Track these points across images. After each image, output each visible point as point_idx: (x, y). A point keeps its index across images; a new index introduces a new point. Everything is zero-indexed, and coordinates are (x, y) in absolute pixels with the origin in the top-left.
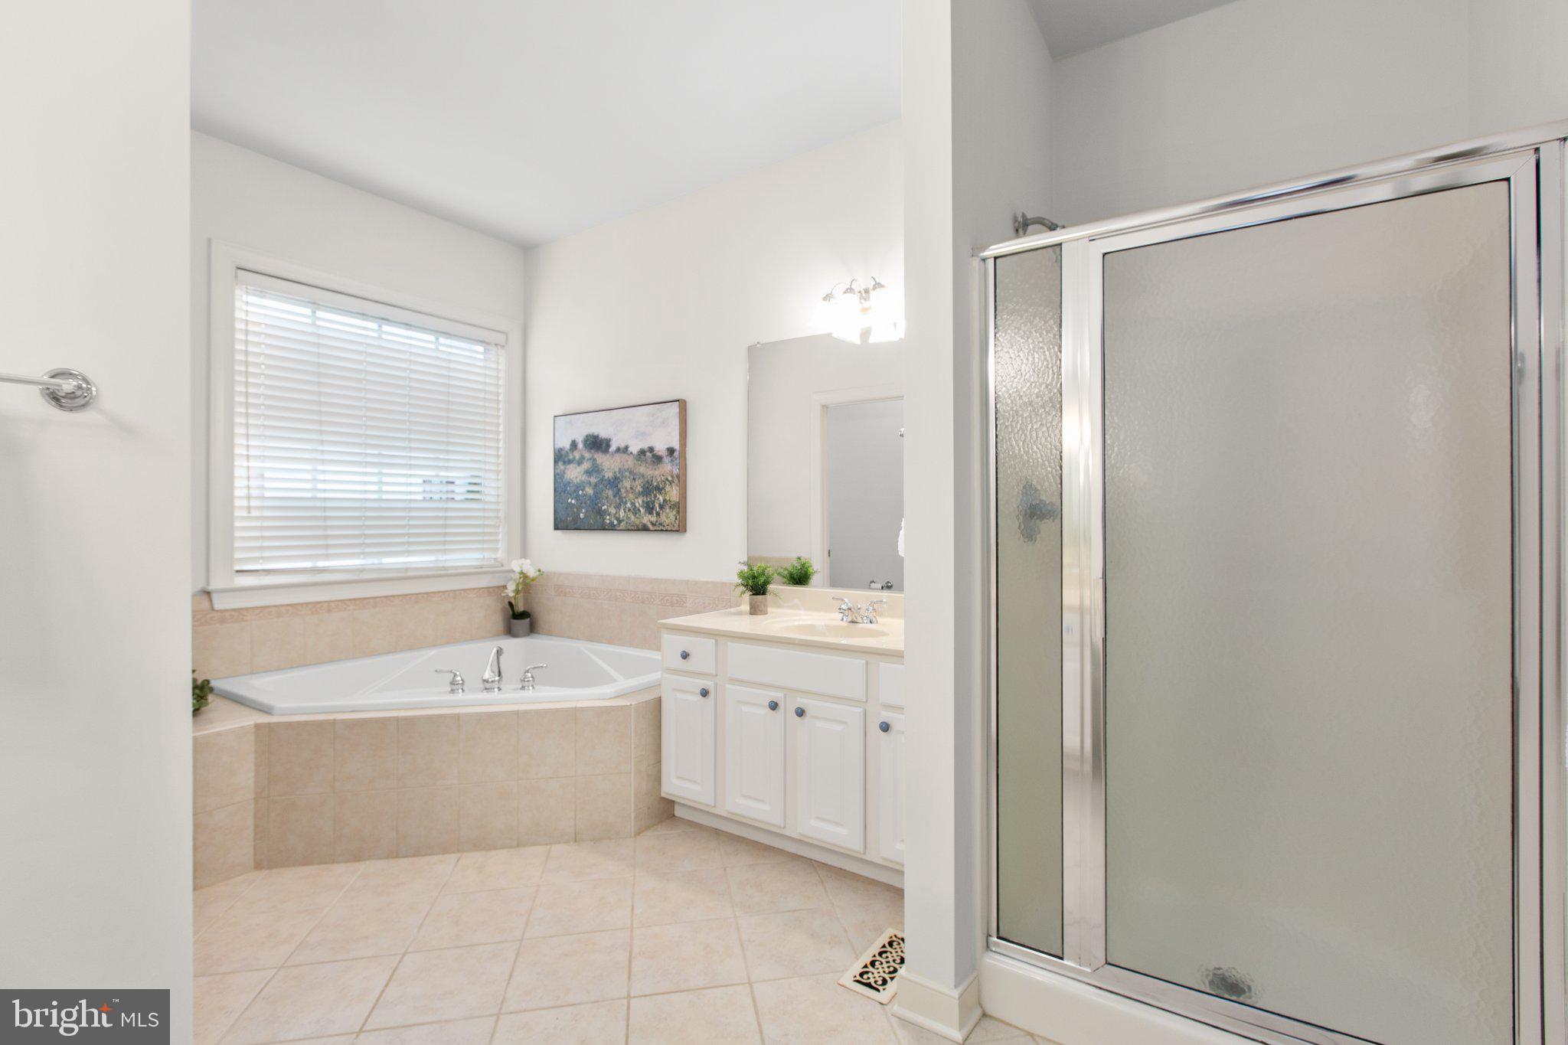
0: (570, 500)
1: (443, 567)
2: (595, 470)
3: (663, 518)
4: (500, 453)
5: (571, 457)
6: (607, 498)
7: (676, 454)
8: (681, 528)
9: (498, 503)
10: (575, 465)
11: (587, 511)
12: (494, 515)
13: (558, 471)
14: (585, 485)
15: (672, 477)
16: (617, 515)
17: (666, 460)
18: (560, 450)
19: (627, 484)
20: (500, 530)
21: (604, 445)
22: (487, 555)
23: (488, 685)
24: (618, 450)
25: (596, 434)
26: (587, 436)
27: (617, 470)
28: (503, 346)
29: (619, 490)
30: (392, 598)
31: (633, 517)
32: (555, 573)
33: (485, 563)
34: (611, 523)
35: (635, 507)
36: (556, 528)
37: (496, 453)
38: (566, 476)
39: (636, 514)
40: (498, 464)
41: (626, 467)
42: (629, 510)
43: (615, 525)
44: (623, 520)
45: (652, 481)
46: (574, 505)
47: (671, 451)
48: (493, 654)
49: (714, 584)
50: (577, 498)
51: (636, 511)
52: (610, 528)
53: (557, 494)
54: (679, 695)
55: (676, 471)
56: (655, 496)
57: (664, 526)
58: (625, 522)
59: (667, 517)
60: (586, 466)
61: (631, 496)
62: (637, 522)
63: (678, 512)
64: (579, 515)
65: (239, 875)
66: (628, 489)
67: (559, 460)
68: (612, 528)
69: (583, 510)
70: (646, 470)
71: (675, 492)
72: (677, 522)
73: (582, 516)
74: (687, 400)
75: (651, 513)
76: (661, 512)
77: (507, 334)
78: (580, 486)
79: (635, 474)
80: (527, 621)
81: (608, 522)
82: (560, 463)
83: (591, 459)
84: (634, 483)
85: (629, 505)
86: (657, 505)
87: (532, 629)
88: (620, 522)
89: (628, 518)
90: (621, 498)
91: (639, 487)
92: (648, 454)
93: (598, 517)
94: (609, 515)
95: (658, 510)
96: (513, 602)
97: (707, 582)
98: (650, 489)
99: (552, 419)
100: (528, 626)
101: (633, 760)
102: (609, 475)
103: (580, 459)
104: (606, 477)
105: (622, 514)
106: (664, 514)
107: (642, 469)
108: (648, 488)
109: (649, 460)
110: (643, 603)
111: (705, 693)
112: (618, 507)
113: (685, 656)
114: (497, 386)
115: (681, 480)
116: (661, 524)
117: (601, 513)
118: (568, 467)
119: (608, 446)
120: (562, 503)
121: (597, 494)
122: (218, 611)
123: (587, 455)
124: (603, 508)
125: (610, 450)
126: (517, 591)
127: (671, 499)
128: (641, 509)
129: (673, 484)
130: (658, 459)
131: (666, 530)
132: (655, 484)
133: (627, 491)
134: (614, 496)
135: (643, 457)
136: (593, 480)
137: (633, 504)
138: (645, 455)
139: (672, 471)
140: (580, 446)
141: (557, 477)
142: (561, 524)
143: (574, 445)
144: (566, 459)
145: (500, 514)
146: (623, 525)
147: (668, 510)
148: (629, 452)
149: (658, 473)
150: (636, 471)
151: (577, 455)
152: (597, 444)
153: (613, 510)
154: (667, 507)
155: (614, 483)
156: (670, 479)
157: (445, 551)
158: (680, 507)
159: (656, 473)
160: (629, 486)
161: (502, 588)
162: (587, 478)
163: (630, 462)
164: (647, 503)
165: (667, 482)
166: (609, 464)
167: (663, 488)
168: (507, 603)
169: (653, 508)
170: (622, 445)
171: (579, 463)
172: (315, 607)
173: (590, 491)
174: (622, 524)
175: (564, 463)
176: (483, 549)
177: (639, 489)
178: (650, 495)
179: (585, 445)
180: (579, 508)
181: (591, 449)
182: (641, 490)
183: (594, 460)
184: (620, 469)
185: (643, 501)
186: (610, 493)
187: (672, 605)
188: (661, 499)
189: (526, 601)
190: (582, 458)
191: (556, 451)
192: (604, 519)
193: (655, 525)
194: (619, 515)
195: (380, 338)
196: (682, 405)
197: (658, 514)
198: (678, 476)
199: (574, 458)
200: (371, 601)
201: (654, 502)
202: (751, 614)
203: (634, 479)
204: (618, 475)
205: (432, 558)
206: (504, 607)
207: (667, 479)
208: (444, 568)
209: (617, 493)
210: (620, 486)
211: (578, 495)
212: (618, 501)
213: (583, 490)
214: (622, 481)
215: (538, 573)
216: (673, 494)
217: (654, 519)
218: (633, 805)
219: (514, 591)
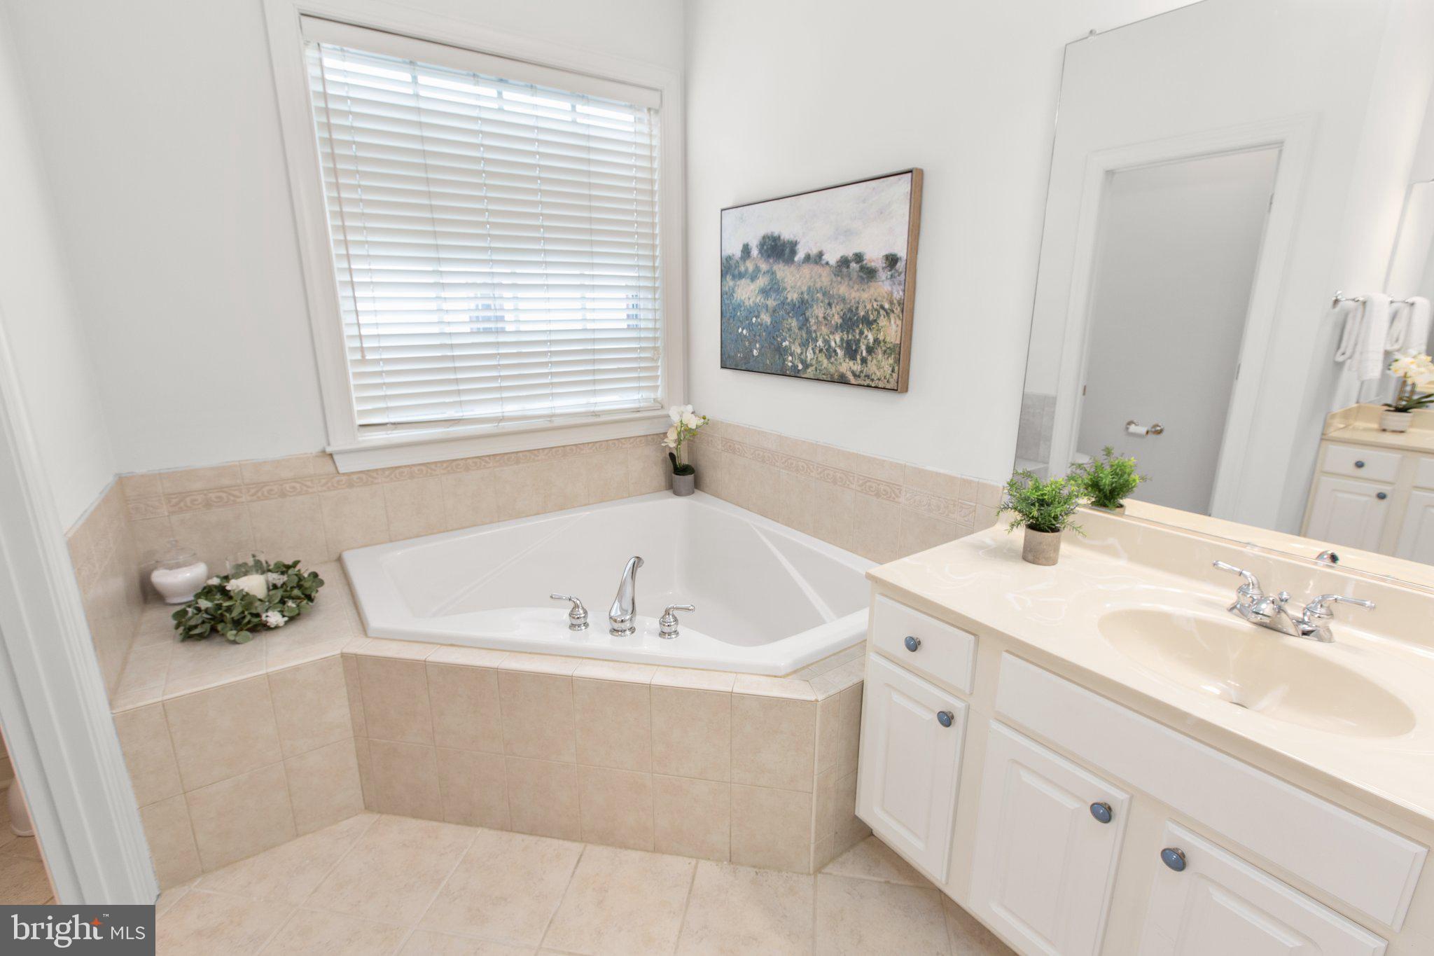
0: (740, 330)
1: (593, 412)
2: (774, 288)
3: (872, 367)
4: (657, 264)
5: (742, 269)
6: (790, 330)
7: (900, 266)
8: (899, 386)
9: (655, 329)
10: (748, 281)
11: (762, 347)
12: (651, 345)
13: (726, 289)
14: (759, 308)
15: (891, 303)
16: (803, 357)
17: (883, 275)
18: (729, 258)
19: (818, 311)
20: (659, 364)
21: (787, 251)
22: (645, 394)
23: (616, 626)
24: (808, 258)
25: (776, 234)
26: (764, 238)
27: (805, 289)
28: (657, 112)
29: (807, 320)
30: (536, 452)
31: (825, 362)
32: (722, 423)
33: (642, 405)
34: (795, 367)
35: (830, 346)
36: (722, 367)
37: (651, 264)
38: (735, 295)
39: (830, 357)
40: (655, 279)
41: (818, 286)
42: (821, 351)
43: (799, 371)
44: (812, 365)
45: (857, 308)
46: (745, 336)
47: (892, 260)
48: (627, 569)
49: (951, 480)
50: (750, 327)
51: (830, 353)
52: (792, 374)
53: (724, 320)
54: (896, 698)
55: (898, 294)
56: (861, 333)
57: (872, 380)
58: (813, 368)
59: (879, 368)
60: (762, 281)
61: (825, 330)
62: (832, 369)
63: (898, 361)
64: (752, 351)
65: (348, 818)
66: (820, 319)
67: (727, 273)
68: (795, 374)
69: (758, 346)
70: (851, 292)
71: (894, 327)
72: (895, 375)
73: (755, 352)
74: (925, 169)
75: (853, 358)
76: (869, 358)
77: (660, 91)
78: (754, 311)
79: (831, 297)
80: (690, 478)
81: (790, 364)
82: (729, 278)
83: (768, 272)
84: (828, 311)
85: (820, 343)
86: (863, 348)
87: (697, 485)
88: (806, 366)
89: (818, 362)
90: (809, 332)
91: (836, 317)
92: (853, 265)
93: (777, 357)
94: (792, 355)
95: (864, 354)
96: (675, 452)
97: (938, 474)
98: (853, 321)
99: (720, 212)
100: (692, 484)
101: (815, 778)
102: (793, 296)
103: (753, 271)
104: (789, 300)
105: (810, 355)
106: (874, 361)
107: (842, 290)
108: (850, 319)
109: (854, 275)
110: (835, 482)
111: (947, 719)
112: (804, 345)
113: (913, 645)
114: (652, 170)
115: (905, 309)
116: (868, 376)
117: (781, 352)
118: (738, 283)
119: (793, 252)
120: (731, 333)
121: (776, 325)
122: (344, 474)
123: (764, 266)
124: (784, 344)
125: (796, 259)
126: (679, 441)
127: (888, 339)
128: (838, 351)
129: (892, 316)
130: (869, 274)
131: (876, 387)
132: (862, 313)
133: (818, 323)
134: (800, 329)
135: (845, 270)
136: (771, 303)
137: (826, 342)
138: (848, 267)
139: (892, 293)
140: (755, 252)
141: (725, 296)
142: (728, 362)
143: (746, 250)
144: (736, 272)
145: (659, 344)
146: (810, 372)
147: (880, 357)
148: (824, 262)
149: (866, 296)
150: (833, 292)
151: (750, 266)
152: (778, 249)
153: (797, 350)
154: (879, 351)
155: (800, 308)
156: (887, 306)
157: (594, 392)
158: (901, 354)
159: (865, 296)
160: (821, 315)
161: (662, 436)
162: (762, 300)
163: (824, 278)
164: (848, 342)
165: (882, 312)
166: (794, 280)
167: (875, 321)
168: (668, 453)
169: (856, 351)
170: (814, 251)
171: (753, 278)
172: (451, 466)
173: (766, 318)
174: (809, 370)
175: (734, 277)
176: (639, 388)
177: (837, 320)
178: (854, 330)
179: (760, 252)
180: (753, 342)
181: (769, 256)
182: (840, 321)
183: (773, 273)
184: (809, 288)
185: (842, 339)
186: (794, 323)
187: (878, 495)
188: (871, 337)
189: (691, 451)
190: (757, 269)
191: (724, 261)
192: (784, 360)
193: (859, 376)
194: (807, 357)
195: (501, 110)
196: (916, 176)
197: (864, 361)
198: (901, 303)
199: (746, 270)
200: (513, 456)
201: (859, 341)
202: (1025, 559)
203: (830, 304)
204: (806, 297)
205: (582, 400)
206: (665, 457)
207: (882, 307)
208: (595, 414)
209: (804, 324)
210: (808, 314)
211: (751, 324)
212: (804, 335)
213: (757, 317)
214: (812, 306)
215: (702, 420)
216: (890, 330)
217: (857, 367)
218: (813, 835)
219: (675, 441)
